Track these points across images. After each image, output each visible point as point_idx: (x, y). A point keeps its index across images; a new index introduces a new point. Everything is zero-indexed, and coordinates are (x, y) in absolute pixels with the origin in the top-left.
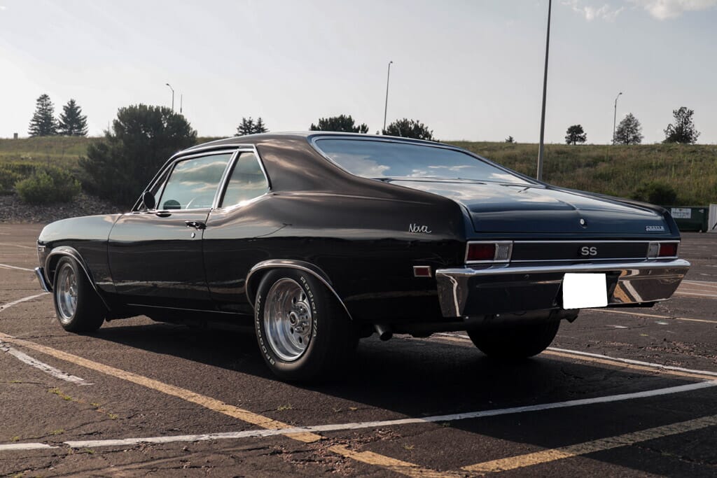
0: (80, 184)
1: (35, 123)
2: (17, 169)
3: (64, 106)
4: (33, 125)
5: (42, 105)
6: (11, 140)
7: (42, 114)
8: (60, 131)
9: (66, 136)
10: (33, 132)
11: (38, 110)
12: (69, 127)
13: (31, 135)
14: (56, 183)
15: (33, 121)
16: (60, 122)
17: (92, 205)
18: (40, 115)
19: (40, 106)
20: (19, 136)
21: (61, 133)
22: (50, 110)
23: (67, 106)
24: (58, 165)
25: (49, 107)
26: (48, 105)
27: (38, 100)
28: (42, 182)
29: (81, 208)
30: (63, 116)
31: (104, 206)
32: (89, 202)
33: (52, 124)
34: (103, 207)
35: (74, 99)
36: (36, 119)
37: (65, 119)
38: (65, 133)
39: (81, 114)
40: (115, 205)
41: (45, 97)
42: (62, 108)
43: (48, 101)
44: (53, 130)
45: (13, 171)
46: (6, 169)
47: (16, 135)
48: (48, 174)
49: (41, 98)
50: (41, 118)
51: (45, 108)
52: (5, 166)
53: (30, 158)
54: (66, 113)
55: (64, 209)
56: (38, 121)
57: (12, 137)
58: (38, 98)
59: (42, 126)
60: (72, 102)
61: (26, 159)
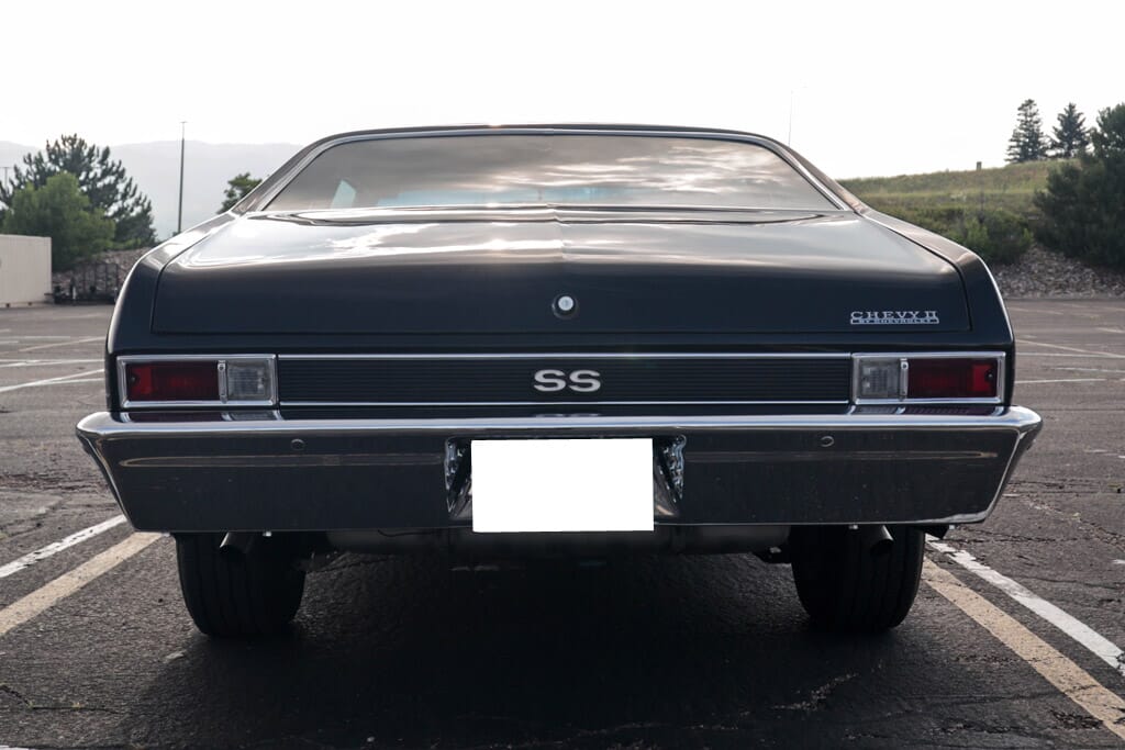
0: (1032, 234)
1: (1014, 144)
2: (941, 216)
3: (1060, 115)
4: (1011, 147)
5: (1026, 115)
6: (971, 173)
7: (1026, 130)
8: (1051, 153)
9: (1060, 160)
10: (1012, 157)
11: (1019, 123)
12: (1066, 146)
13: (1008, 163)
14: (991, 234)
15: (1011, 140)
16: (1052, 140)
17: (1050, 267)
18: (1022, 131)
19: (1023, 118)
20: (984, 166)
21: (1054, 157)
22: (1037, 122)
23: (1064, 113)
24: (1005, 206)
25: (1035, 118)
26: (1035, 114)
27: (1019, 109)
28: (970, 233)
29: (1033, 273)
30: (1056, 130)
31: (1071, 268)
32: (1046, 262)
33: (1040, 143)
34: (1068, 271)
35: (1073, 102)
36: (1016, 138)
37: (1060, 135)
38: (1058, 156)
39: (1085, 124)
40: (1089, 267)
41: (1030, 102)
42: (1057, 116)
43: (1034, 109)
44: (1042, 152)
45: (936, 220)
46: (926, 216)
47: (979, 164)
48: (981, 221)
49: (1023, 105)
50: (1025, 136)
51: (1029, 119)
52: (925, 212)
53: (965, 198)
54: (1062, 125)
55: (1004, 275)
56: (1018, 141)
57: (973, 167)
58: (1020, 105)
59: (1024, 147)
60: (1072, 107)
61: (959, 200)
